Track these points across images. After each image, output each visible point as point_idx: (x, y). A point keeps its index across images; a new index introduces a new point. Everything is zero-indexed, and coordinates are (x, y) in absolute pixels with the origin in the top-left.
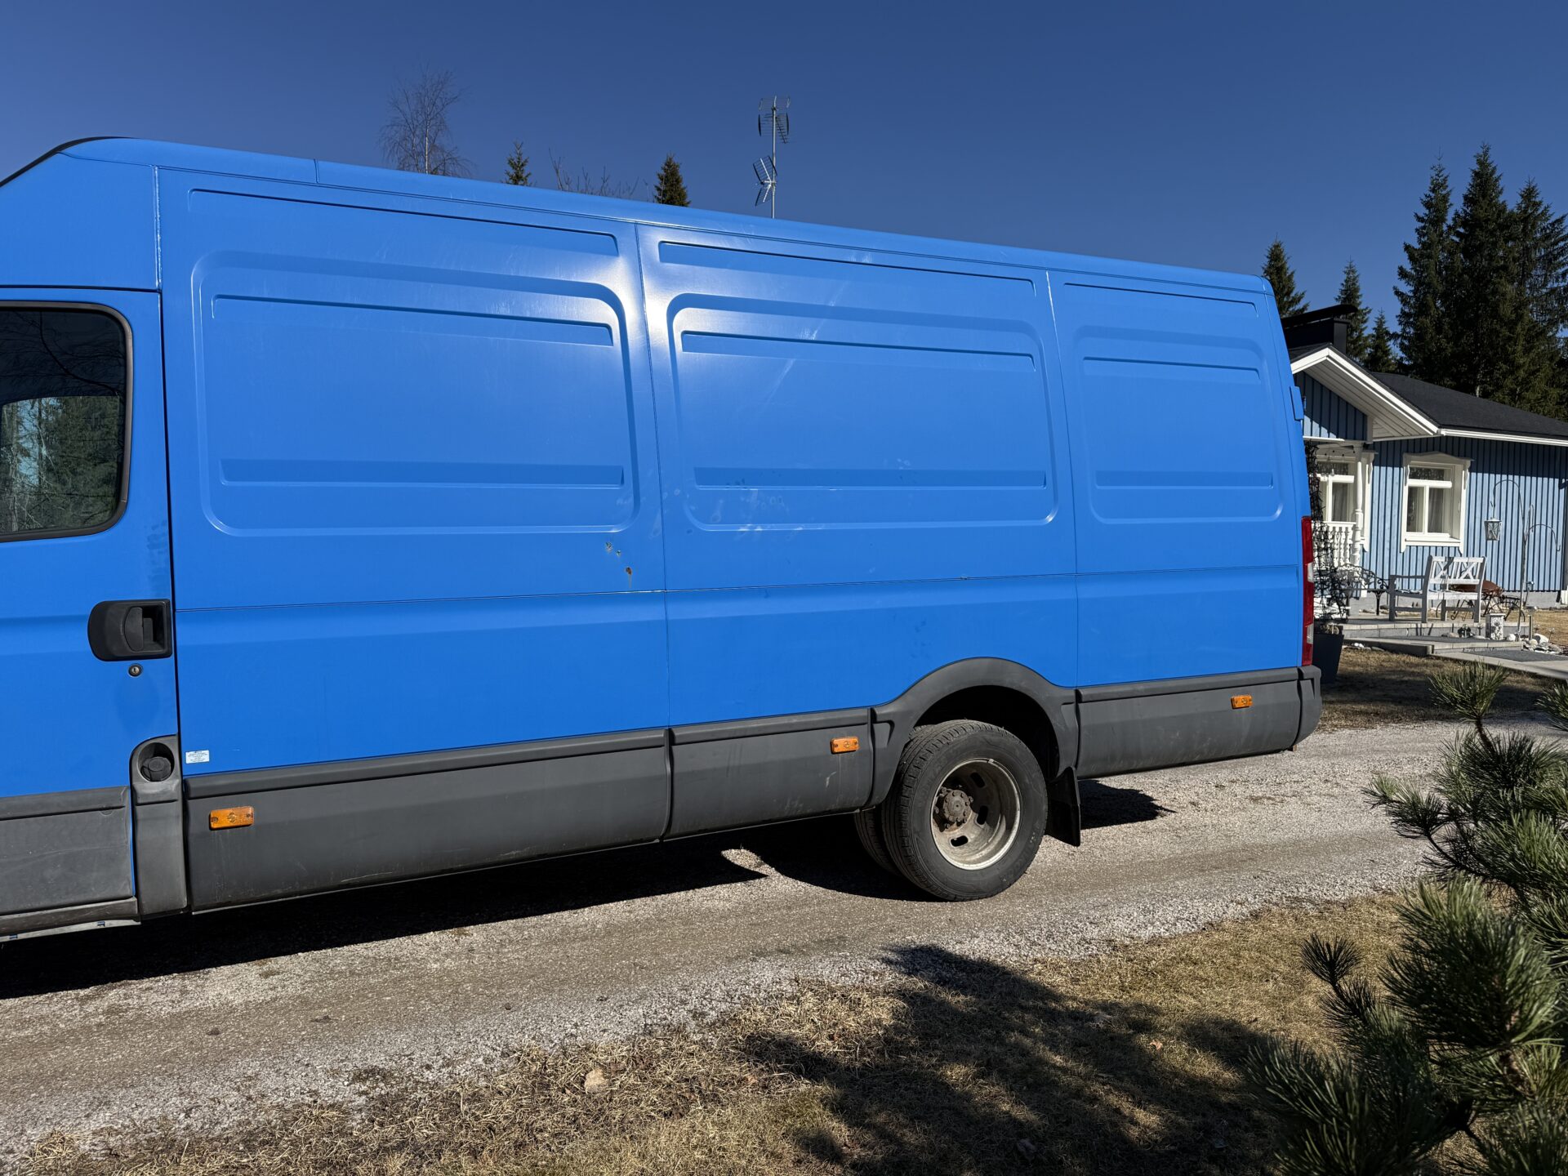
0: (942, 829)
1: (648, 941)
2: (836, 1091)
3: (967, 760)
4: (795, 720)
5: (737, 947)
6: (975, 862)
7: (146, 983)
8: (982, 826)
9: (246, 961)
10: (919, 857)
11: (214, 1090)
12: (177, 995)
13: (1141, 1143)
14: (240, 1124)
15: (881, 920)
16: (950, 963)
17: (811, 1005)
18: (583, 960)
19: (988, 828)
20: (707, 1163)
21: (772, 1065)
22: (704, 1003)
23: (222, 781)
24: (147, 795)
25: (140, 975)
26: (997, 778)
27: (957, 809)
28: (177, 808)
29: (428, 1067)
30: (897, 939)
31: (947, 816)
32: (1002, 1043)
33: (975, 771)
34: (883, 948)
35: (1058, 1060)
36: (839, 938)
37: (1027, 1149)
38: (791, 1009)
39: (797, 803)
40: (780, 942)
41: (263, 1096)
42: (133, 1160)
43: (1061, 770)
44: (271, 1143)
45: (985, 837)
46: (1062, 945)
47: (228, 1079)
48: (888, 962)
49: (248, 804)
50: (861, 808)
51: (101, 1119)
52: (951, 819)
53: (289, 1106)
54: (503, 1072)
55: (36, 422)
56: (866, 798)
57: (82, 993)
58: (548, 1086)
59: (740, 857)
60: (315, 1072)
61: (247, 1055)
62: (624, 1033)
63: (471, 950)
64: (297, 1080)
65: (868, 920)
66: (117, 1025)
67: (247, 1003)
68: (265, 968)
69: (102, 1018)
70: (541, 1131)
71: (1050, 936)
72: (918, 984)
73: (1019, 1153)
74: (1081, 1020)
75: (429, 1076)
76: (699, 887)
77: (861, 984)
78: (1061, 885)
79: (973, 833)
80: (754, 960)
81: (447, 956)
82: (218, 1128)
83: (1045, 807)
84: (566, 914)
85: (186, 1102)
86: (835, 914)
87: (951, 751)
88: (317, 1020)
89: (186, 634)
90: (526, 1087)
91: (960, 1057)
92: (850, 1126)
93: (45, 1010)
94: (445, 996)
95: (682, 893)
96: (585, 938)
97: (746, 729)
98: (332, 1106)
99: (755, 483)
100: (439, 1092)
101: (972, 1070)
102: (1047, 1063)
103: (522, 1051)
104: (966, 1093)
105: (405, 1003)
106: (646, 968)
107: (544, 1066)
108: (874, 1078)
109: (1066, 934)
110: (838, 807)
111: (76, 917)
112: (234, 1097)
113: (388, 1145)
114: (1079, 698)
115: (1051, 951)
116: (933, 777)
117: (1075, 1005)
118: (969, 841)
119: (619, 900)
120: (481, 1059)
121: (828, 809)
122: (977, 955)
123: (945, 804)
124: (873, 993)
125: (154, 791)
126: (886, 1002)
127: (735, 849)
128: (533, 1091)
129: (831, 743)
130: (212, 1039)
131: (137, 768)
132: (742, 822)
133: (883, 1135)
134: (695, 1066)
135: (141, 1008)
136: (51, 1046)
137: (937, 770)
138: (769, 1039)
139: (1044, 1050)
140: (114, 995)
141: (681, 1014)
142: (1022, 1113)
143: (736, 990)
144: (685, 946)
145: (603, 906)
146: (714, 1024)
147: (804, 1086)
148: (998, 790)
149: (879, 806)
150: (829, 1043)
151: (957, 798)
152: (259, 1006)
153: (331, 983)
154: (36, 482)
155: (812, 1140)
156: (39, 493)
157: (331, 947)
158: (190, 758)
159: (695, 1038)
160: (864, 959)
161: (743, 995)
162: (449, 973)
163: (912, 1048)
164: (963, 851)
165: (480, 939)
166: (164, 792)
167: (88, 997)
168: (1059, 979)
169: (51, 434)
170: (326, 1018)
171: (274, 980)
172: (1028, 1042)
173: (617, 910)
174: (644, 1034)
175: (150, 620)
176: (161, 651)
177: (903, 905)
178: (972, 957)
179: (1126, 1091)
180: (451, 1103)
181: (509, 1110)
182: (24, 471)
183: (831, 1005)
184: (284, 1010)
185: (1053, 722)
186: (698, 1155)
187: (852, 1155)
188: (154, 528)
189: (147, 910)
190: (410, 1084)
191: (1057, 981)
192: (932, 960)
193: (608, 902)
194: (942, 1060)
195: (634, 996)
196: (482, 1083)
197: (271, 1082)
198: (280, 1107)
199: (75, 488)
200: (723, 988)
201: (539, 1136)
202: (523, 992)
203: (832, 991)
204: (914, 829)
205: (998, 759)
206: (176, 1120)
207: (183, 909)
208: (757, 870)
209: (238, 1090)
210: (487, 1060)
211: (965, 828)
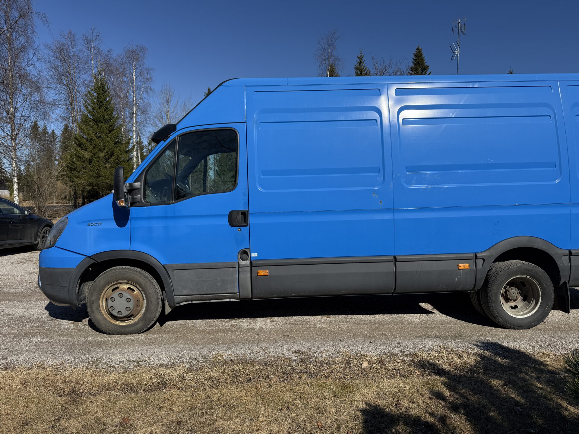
0: (507, 302)
1: (388, 328)
2: (447, 380)
3: (517, 275)
4: (443, 256)
5: (420, 334)
6: (520, 315)
7: (241, 320)
8: (525, 302)
9: (267, 317)
10: (495, 311)
11: (257, 349)
12: (249, 324)
13: (569, 417)
14: (263, 359)
15: (478, 332)
16: (503, 349)
17: (444, 354)
18: (366, 330)
19: (527, 303)
20: (398, 393)
21: (426, 370)
22: (405, 348)
23: (260, 262)
24: (242, 265)
25: (240, 317)
26: (531, 284)
27: (513, 295)
28: (249, 269)
29: (315, 353)
30: (483, 339)
31: (509, 297)
32: (517, 376)
33: (522, 281)
34: (476, 341)
35: (539, 385)
36: (459, 336)
37: (518, 410)
38: (437, 355)
39: (444, 286)
40: (436, 334)
41: (270, 353)
42: (237, 363)
43: (561, 283)
44: (271, 365)
45: (525, 307)
46: (554, 349)
47: (261, 347)
48: (477, 345)
49: (267, 269)
50: (471, 291)
51: (229, 352)
52: (510, 298)
53: (276, 356)
54: (337, 358)
55: (214, 159)
56: (472, 287)
57: (225, 320)
58: (351, 364)
59: (426, 306)
60: (284, 349)
61: (266, 342)
62: (376, 353)
63: (331, 322)
64: (279, 350)
65: (472, 331)
66: (234, 329)
67: (266, 328)
68: (272, 320)
69: (230, 327)
70: (347, 375)
71: (549, 345)
72: (487, 354)
73: (515, 411)
74: (554, 374)
75: (315, 355)
76: (409, 314)
77: (464, 351)
78: (559, 328)
79: (521, 305)
80: (425, 338)
81: (323, 323)
82: (258, 359)
83: (553, 297)
84: (361, 316)
85: (250, 351)
86: (460, 328)
87: (510, 272)
88: (285, 335)
89: (252, 220)
90: (344, 363)
91: (497, 378)
92: (450, 391)
93: (216, 323)
94: (322, 334)
95: (402, 315)
96: (367, 324)
97: (423, 258)
98: (288, 358)
99: (428, 171)
100: (318, 360)
101: (502, 383)
102: (533, 385)
103: (343, 353)
104: (498, 389)
105: (310, 334)
106: (387, 336)
107: (350, 358)
108: (463, 379)
109: (557, 345)
110: (461, 289)
111: (224, 297)
112: (262, 352)
113: (302, 371)
114: (570, 254)
115: (548, 350)
116: (502, 281)
117: (553, 369)
118: (519, 307)
119: (379, 314)
120: (331, 353)
121: (457, 290)
122: (515, 347)
123: (508, 292)
124: (469, 354)
125: (243, 264)
126: (474, 358)
127: (424, 303)
128: (346, 365)
129: (458, 265)
130: (257, 336)
131: (239, 257)
132: (422, 291)
133: (462, 396)
134: (399, 366)
135: (239, 326)
136: (218, 332)
137: (503, 279)
138: (426, 362)
139: (534, 381)
140: (233, 322)
141: (396, 351)
142: (519, 399)
143: (417, 346)
144: (401, 331)
145: (374, 315)
146: (407, 355)
147: (436, 377)
148: (532, 288)
149: (479, 291)
150: (449, 367)
151: (514, 290)
152: (269, 330)
153: (289, 326)
154: (214, 178)
155: (436, 393)
156: (214, 181)
157: (290, 316)
158: (253, 255)
159: (400, 358)
160: (468, 343)
161: (420, 348)
162: (323, 328)
163: (480, 373)
164: (515, 311)
165: (334, 320)
166: (246, 264)
167: (227, 322)
168: (548, 359)
169: (218, 163)
170: (287, 335)
171: (274, 323)
172: (527, 377)
173: (379, 317)
174: (383, 354)
175: (243, 216)
176: (245, 224)
177: (488, 328)
178: (513, 348)
179: (566, 399)
180: (321, 364)
181: (338, 368)
182: (211, 175)
183: (452, 355)
184: (276, 332)
185: (558, 263)
186: (395, 390)
187: (450, 400)
188: (244, 190)
189: (241, 297)
190: (310, 356)
191: (548, 360)
192: (495, 347)
193: (376, 314)
194: (490, 378)
195: (381, 343)
196: (331, 359)
197: (272, 349)
198: (274, 356)
199: (224, 179)
200: (413, 345)
201: (346, 377)
202: (346, 336)
203: (453, 351)
204: (493, 300)
205: (531, 276)
206: (247, 355)
207: (250, 298)
208: (432, 311)
209: (263, 350)
210: (333, 353)
211: (517, 302)
